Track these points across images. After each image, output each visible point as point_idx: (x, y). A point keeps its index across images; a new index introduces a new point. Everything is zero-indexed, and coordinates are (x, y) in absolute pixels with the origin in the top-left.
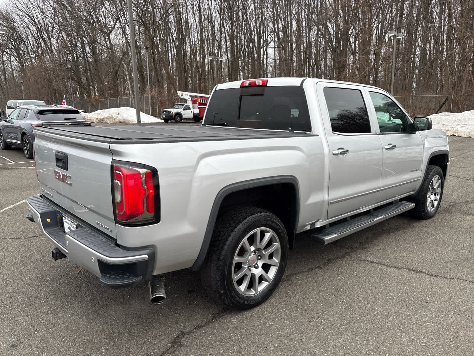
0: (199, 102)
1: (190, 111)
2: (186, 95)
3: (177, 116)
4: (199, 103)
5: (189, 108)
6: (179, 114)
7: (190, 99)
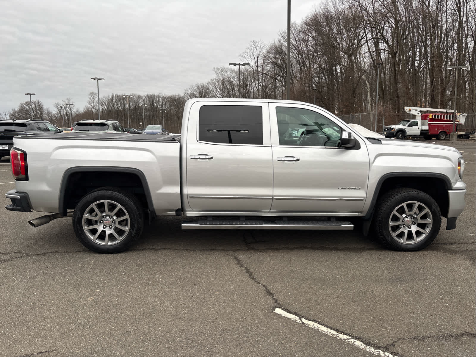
0: (431, 117)
1: (417, 127)
2: (415, 111)
3: (399, 133)
4: (430, 119)
5: (416, 125)
6: (402, 131)
7: (420, 114)
